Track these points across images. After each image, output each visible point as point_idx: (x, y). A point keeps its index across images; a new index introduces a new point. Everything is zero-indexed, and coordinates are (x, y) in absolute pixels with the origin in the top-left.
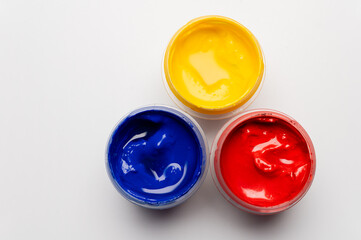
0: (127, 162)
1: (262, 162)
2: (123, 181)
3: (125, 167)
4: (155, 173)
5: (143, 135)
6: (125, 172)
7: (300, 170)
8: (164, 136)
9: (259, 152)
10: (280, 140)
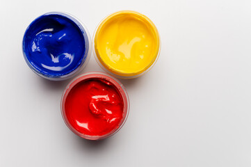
0: (36, 44)
1: (94, 106)
2: (30, 55)
3: (34, 47)
4: (52, 56)
5: (51, 30)
6: (33, 50)
7: (114, 119)
8: (65, 35)
9: (95, 100)
10: (110, 97)
